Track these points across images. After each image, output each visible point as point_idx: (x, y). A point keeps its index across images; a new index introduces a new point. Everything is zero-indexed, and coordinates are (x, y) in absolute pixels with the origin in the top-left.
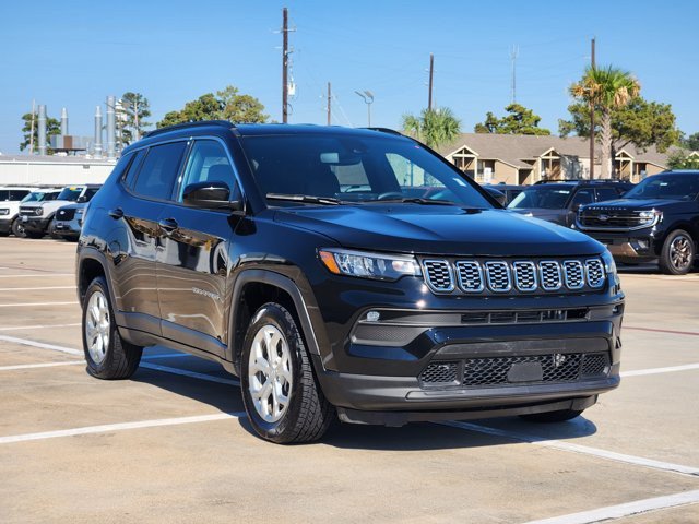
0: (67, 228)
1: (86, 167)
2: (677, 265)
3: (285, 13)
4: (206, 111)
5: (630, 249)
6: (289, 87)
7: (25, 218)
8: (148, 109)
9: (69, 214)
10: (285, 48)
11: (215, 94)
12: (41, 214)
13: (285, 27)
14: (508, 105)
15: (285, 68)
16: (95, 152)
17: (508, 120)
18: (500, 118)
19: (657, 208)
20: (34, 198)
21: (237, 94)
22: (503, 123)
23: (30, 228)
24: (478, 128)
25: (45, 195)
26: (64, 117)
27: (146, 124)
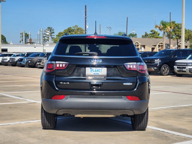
0: (21, 64)
1: (35, 47)
2: (165, 73)
3: (86, 6)
4: (70, 32)
5: (153, 69)
6: (87, 26)
7: (11, 61)
8: (54, 32)
9: (21, 60)
10: (86, 16)
11: (72, 27)
12: (15, 60)
13: (86, 10)
14: (151, 30)
15: (86, 21)
16: (38, 43)
17: (151, 34)
18: (149, 34)
19: (159, 59)
20: (14, 56)
21: (78, 27)
22: (149, 35)
23: (12, 63)
24: (143, 37)
25: (17, 55)
26: (30, 34)
27: (53, 36)
